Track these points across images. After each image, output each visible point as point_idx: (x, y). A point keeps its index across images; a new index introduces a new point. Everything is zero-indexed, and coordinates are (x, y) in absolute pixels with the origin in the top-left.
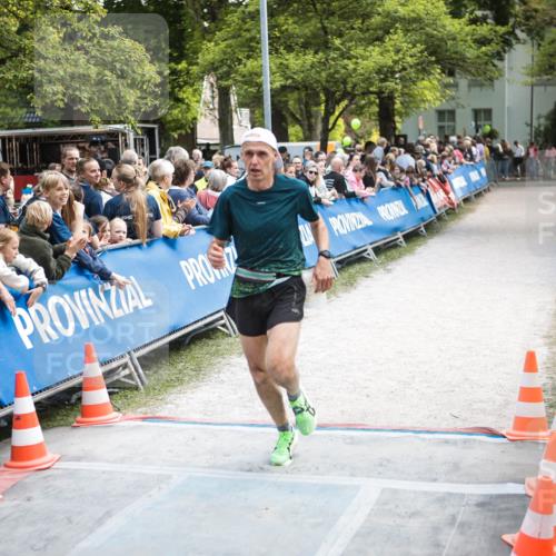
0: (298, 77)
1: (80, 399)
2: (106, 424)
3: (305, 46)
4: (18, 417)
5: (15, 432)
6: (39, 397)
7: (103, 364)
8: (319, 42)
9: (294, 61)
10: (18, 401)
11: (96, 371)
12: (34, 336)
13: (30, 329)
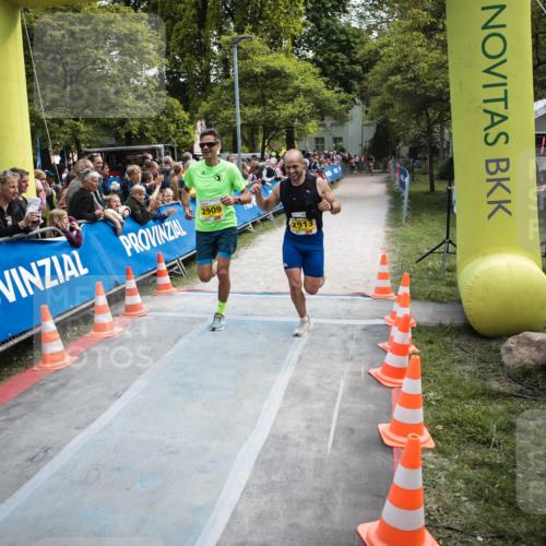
0: (251, 119)
1: (155, 281)
2: (170, 294)
3: (254, 104)
4: (129, 290)
5: (127, 298)
6: (138, 279)
7: (166, 263)
8: (261, 102)
9: (248, 111)
10: (128, 282)
11: (163, 267)
12: (133, 250)
13: (130, 247)
